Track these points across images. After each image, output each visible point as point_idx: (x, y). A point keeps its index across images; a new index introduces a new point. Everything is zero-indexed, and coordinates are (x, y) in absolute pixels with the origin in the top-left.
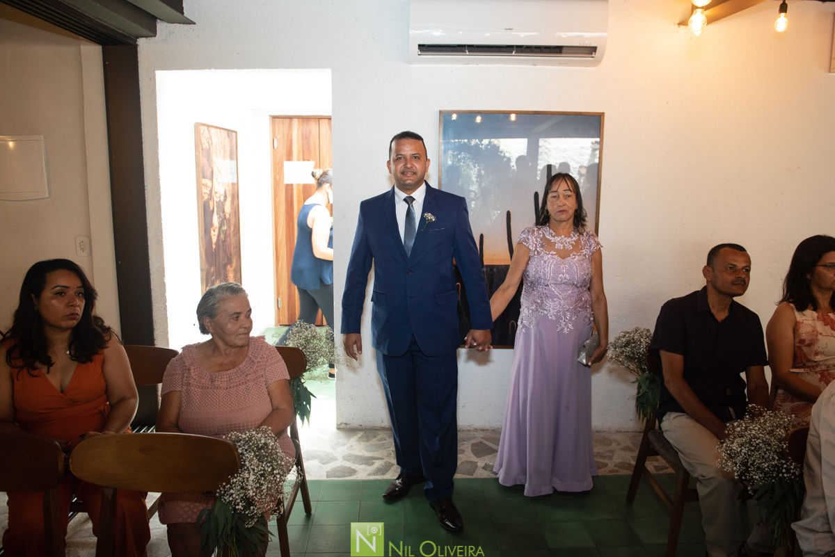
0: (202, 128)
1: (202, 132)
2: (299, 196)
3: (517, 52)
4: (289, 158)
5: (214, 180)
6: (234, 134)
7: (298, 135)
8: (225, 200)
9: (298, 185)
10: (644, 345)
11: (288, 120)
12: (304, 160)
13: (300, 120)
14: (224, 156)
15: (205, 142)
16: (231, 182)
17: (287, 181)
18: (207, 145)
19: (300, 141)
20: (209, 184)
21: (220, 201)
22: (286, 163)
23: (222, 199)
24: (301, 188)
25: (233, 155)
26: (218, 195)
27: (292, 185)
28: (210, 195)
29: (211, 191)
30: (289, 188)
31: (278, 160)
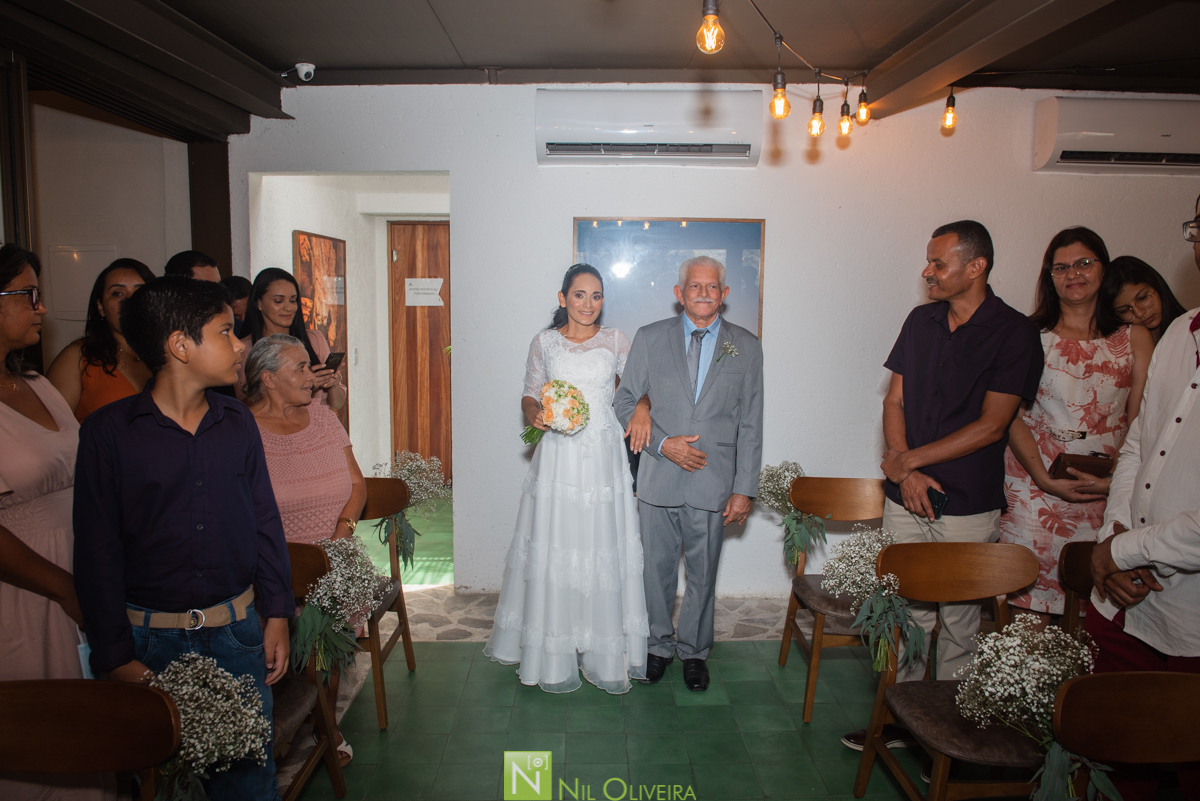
0: (302, 237)
1: (301, 242)
2: (423, 322)
3: (659, 151)
4: (412, 274)
5: (316, 299)
6: (342, 244)
7: (423, 245)
8: (329, 323)
9: (422, 307)
10: (789, 479)
11: (410, 227)
12: (430, 277)
13: (426, 227)
14: (329, 270)
15: (305, 253)
16: (336, 303)
17: (409, 302)
18: (307, 257)
19: (425, 253)
20: (309, 304)
21: (322, 324)
22: (408, 281)
23: (325, 321)
24: (426, 311)
25: (340, 269)
26: (320, 317)
27: (415, 307)
28: (311, 316)
29: (311, 312)
30: (412, 310)
31: (397, 276)
